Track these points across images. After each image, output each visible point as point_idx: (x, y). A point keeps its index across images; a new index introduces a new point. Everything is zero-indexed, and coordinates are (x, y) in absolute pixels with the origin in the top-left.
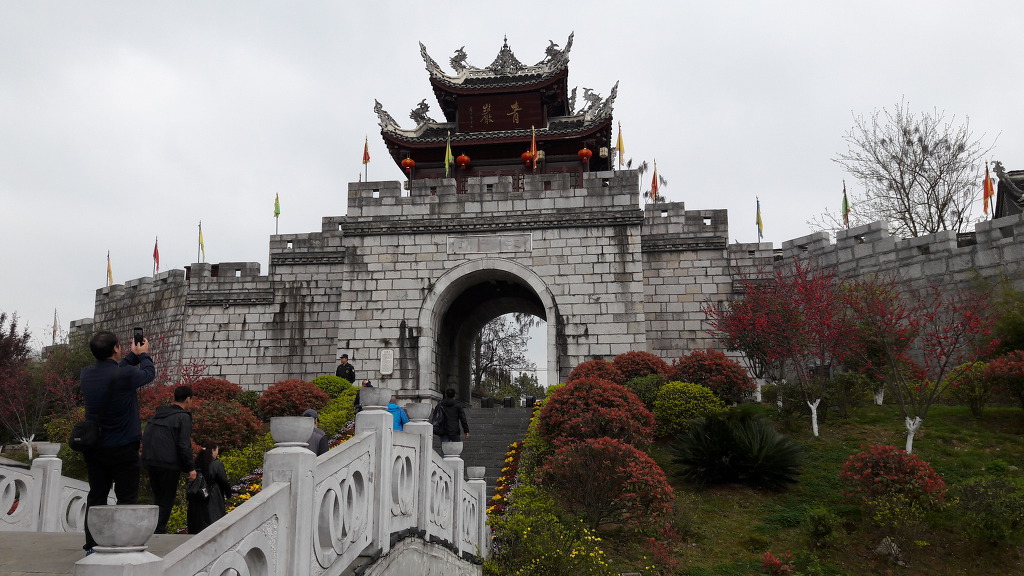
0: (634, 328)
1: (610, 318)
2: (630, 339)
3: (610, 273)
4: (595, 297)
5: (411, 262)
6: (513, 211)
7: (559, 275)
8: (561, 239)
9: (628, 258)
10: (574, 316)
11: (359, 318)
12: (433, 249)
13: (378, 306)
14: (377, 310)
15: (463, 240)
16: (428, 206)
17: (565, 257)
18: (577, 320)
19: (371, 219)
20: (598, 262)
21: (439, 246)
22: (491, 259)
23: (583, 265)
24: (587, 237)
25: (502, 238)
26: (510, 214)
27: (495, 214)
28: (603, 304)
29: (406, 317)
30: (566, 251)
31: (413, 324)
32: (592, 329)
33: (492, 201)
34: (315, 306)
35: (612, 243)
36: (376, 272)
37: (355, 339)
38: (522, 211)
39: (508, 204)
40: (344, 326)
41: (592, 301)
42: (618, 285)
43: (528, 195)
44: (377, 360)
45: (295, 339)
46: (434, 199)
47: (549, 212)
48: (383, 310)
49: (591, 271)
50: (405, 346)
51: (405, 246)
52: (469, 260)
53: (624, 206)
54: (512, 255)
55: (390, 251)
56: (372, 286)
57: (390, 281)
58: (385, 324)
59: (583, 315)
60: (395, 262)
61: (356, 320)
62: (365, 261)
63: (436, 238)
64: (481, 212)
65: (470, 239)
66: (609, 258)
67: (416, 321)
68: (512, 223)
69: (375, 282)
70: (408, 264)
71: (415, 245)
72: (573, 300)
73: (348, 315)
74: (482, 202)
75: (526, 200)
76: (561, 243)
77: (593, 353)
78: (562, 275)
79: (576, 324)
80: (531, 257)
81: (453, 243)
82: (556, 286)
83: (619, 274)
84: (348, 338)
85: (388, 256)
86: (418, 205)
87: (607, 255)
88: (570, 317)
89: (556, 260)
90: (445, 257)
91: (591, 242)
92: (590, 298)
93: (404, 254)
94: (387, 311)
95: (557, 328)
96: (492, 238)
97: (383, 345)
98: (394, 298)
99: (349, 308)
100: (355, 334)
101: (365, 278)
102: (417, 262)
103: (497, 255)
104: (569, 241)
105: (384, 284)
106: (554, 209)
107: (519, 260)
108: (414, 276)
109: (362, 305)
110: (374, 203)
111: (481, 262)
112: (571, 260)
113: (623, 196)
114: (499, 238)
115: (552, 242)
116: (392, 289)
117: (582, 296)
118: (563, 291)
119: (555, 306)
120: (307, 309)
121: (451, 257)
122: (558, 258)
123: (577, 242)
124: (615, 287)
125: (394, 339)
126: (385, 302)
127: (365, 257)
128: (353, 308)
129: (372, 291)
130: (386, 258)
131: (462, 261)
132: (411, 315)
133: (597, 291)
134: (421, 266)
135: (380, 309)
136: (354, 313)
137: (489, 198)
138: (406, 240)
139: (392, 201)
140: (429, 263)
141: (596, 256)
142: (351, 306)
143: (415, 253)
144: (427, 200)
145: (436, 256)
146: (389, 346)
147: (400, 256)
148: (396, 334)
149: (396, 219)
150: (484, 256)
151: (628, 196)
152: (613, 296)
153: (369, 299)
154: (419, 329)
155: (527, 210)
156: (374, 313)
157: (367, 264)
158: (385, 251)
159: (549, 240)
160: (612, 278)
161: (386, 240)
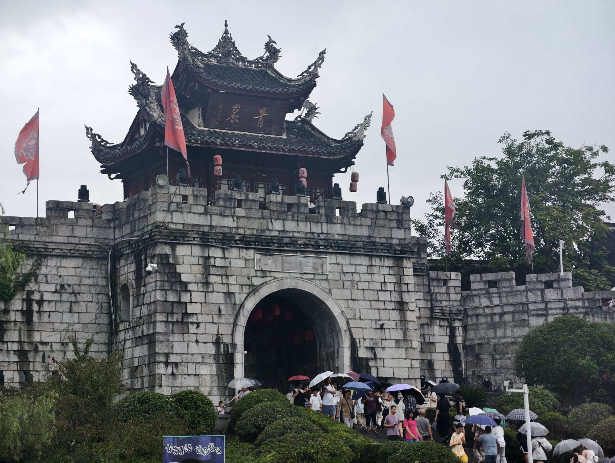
0: (410, 354)
1: (393, 344)
2: (407, 363)
3: (391, 301)
4: (381, 323)
5: (222, 276)
6: (310, 233)
7: (351, 299)
8: (351, 265)
9: (404, 288)
10: (364, 339)
11: (175, 331)
12: (241, 263)
13: (194, 319)
14: (192, 323)
15: (268, 257)
16: (235, 219)
17: (355, 283)
18: (367, 344)
19: (180, 227)
20: (382, 290)
21: (246, 260)
22: (294, 278)
23: (369, 292)
24: (371, 266)
25: (302, 259)
26: (309, 236)
27: (296, 235)
28: (386, 330)
29: (220, 332)
30: (356, 277)
31: (226, 339)
32: (380, 353)
33: (293, 220)
34: (45, 305)
35: (392, 273)
36: (189, 283)
37: (173, 353)
38: (318, 234)
39: (306, 225)
40: (161, 338)
41: (378, 326)
42: (398, 313)
43: (323, 218)
44: (195, 375)
45: (24, 342)
46: (241, 212)
47: (340, 238)
48: (198, 324)
49: (376, 298)
50: (221, 361)
51: (215, 258)
52: (275, 278)
53: (400, 240)
54: (312, 277)
55: (201, 262)
56: (185, 298)
57: (203, 294)
58: (201, 338)
59: (372, 339)
60: (207, 274)
61: (173, 332)
62: (178, 271)
63: (244, 253)
64: (284, 231)
65: (274, 257)
66: (390, 287)
67: (230, 337)
68: (312, 245)
69: (189, 294)
70: (220, 277)
71: (224, 258)
72: (363, 324)
73: (165, 327)
74: (284, 220)
75: (322, 223)
76: (352, 269)
77: (380, 375)
78: (354, 300)
79: (367, 348)
80: (327, 280)
81: (260, 260)
82: (349, 310)
83: (398, 302)
84: (166, 351)
85: (200, 267)
86: (226, 216)
87: (388, 284)
88: (362, 340)
89: (347, 284)
90: (253, 273)
91: (375, 270)
92: (376, 324)
93: (215, 266)
94: (202, 325)
95: (352, 351)
96: (294, 258)
97: (200, 361)
98: (208, 312)
99: (165, 320)
100: (172, 347)
101: (179, 289)
102: (227, 276)
103: (299, 276)
104: (358, 267)
105: (197, 297)
106: (345, 235)
107: (318, 282)
108: (226, 291)
109: (176, 317)
110: (184, 210)
111: (285, 281)
112: (360, 286)
113: (399, 230)
114: (299, 258)
115: (344, 266)
116: (205, 303)
117: (370, 322)
118: (355, 315)
119: (349, 329)
120: (35, 307)
121: (259, 274)
122: (350, 283)
123: (364, 269)
124: (395, 315)
125: (210, 355)
126: (200, 316)
127: (177, 266)
128: (170, 320)
129: (186, 303)
130: (198, 270)
131: (269, 279)
132: (225, 330)
133: (382, 317)
134: (232, 280)
135: (195, 323)
136: (171, 325)
137: (290, 217)
138: (216, 253)
139: (201, 210)
140: (239, 278)
141: (379, 284)
142: (167, 317)
143: (226, 267)
144: (234, 213)
145: (245, 272)
146: (206, 361)
147: (211, 268)
148: (212, 349)
149: (206, 229)
150: (287, 275)
151: (403, 230)
152: (394, 322)
153: (184, 311)
154: (234, 345)
155: (322, 233)
156: (190, 326)
157: (180, 274)
158: (196, 262)
159: (342, 265)
160: (392, 306)
161: (197, 251)
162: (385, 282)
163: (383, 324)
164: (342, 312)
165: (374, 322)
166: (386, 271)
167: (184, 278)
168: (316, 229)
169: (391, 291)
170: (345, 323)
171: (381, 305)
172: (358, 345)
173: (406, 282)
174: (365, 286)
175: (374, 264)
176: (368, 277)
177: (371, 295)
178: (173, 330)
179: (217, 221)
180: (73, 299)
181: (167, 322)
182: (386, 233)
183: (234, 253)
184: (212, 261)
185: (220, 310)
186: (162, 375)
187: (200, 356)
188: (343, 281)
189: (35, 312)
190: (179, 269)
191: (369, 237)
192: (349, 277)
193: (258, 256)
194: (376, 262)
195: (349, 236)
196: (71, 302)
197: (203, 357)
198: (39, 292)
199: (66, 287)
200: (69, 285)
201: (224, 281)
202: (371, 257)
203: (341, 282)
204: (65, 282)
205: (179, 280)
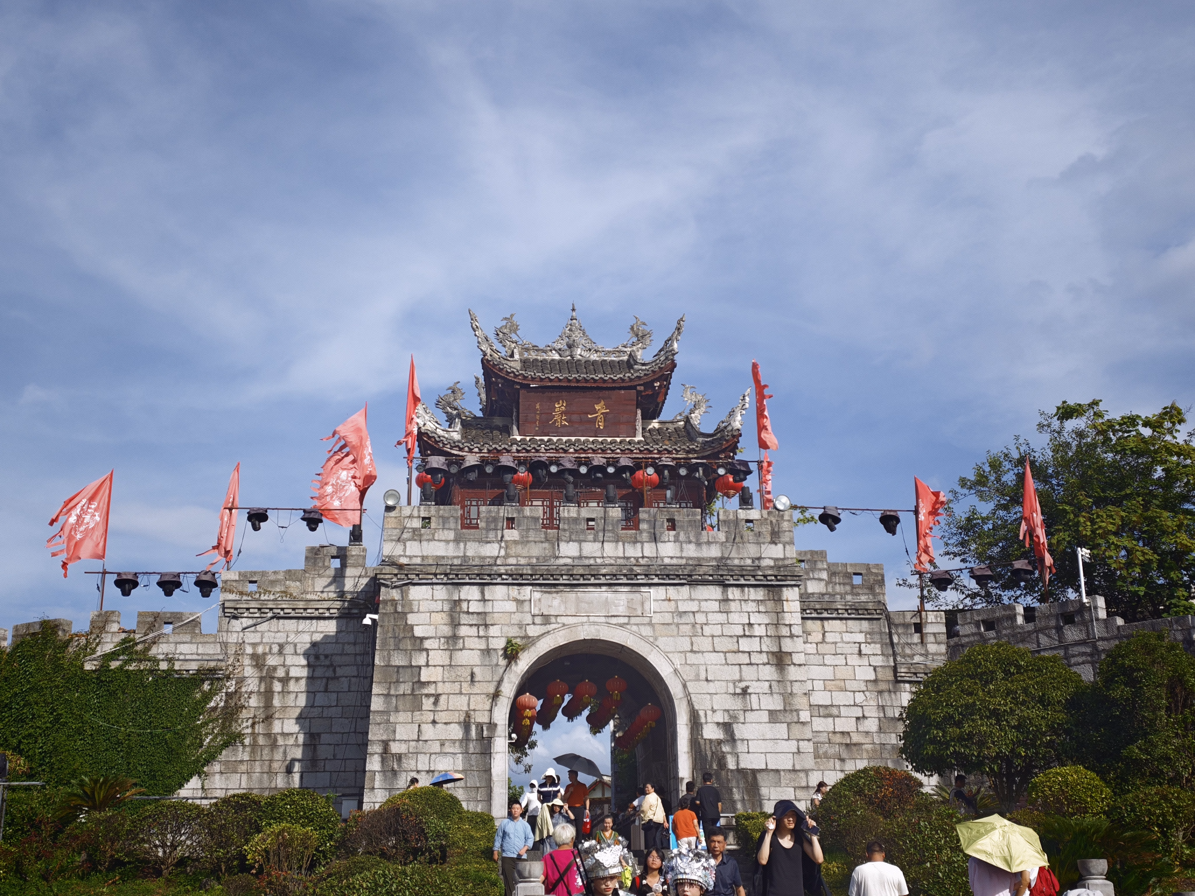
0: (797, 730)
1: (764, 716)
2: (792, 746)
3: (761, 652)
4: (743, 685)
5: (478, 626)
6: (624, 558)
7: (692, 651)
8: (692, 600)
9: (785, 631)
10: (714, 711)
11: (401, 707)
12: (511, 606)
13: (431, 690)
14: (428, 696)
15: (554, 595)
16: (503, 544)
17: (698, 626)
18: (720, 718)
19: (418, 561)
20: (744, 636)
21: (520, 602)
22: (595, 624)
23: (723, 639)
24: (727, 600)
25: (610, 595)
26: (620, 562)
27: (599, 561)
28: (753, 696)
29: (472, 707)
30: (700, 618)
31: (482, 718)
32: (740, 731)
33: (595, 541)
34: (292, 683)
35: (762, 609)
36: (427, 638)
37: (394, 740)
38: (637, 559)
39: (616, 547)
40: (378, 719)
41: (738, 691)
42: (773, 669)
43: (645, 536)
44: (428, 772)
45: (259, 734)
46: (512, 535)
47: (675, 561)
48: (437, 697)
49: (735, 648)
50: (471, 750)
51: (469, 601)
52: (564, 625)
53: (776, 560)
54: (626, 620)
55: (446, 608)
56: (420, 659)
57: (448, 653)
58: (442, 717)
59: (728, 711)
60: (455, 624)
61: (397, 710)
62: (409, 622)
63: (514, 591)
64: (580, 557)
65: (564, 594)
66: (759, 631)
67: (487, 714)
68: (625, 575)
69: (425, 653)
70: (475, 629)
71: (484, 600)
72: (712, 688)
73: (384, 702)
74: (580, 542)
75: (642, 543)
76: (693, 606)
77: (742, 765)
78: (695, 652)
79: (718, 724)
80: (650, 624)
81: (540, 600)
82: (688, 667)
83: (773, 653)
84: (384, 738)
85: (444, 615)
86: (489, 542)
87: (756, 626)
88: (709, 713)
89: (686, 629)
90: (528, 619)
91: (734, 606)
92: (735, 687)
93: (468, 613)
94: (443, 699)
95: (692, 729)
96: (596, 595)
97: (438, 750)
98: (453, 679)
99: (385, 692)
100: (395, 731)
101: (409, 648)
102: (486, 626)
103: (603, 620)
104: (703, 604)
105: (438, 657)
106: (682, 558)
107: (635, 628)
108: (483, 647)
109: (405, 688)
110: (425, 537)
111: (580, 628)
112: (707, 630)
113: (773, 546)
114: (606, 594)
115: (680, 603)
116: (450, 665)
117: (724, 684)
118: (698, 675)
119: (688, 695)
120: (277, 687)
121: (538, 620)
122: (689, 626)
123: (715, 606)
124: (769, 672)
125: (454, 741)
126: (440, 685)
127: (410, 616)
128: (392, 692)
129: (420, 667)
130: (441, 619)
131: (553, 626)
132: (481, 704)
133: (745, 676)
134: (493, 631)
135: (432, 695)
136: (394, 699)
137: (591, 537)
138: (471, 593)
139: (451, 535)
140: (505, 628)
141: (741, 627)
142: (389, 689)
143: (485, 613)
144: (502, 537)
145: (516, 618)
146: (447, 751)
147: (462, 615)
148: (457, 732)
149: (457, 562)
150: (585, 619)
151: (780, 546)
152: (767, 684)
153: (416, 679)
154: (492, 726)
155: (643, 557)
156: (424, 700)
157: (412, 627)
158: (440, 608)
159: (676, 601)
160: (764, 658)
161: (441, 592)
162: (750, 625)
163: (747, 687)
164: (675, 670)
165: (731, 685)
166: (751, 607)
167: (418, 632)
168: (633, 551)
169: (761, 637)
170: (680, 687)
171: (745, 659)
172: (703, 720)
173: (787, 623)
174: (717, 631)
175: (731, 597)
176: (722, 618)
177: (728, 644)
178: (396, 707)
179: (473, 549)
180: (330, 673)
181: (388, 696)
182: (752, 550)
183: (498, 592)
184: (464, 606)
185: (472, 675)
186: (375, 772)
187: (438, 744)
188: (678, 625)
189: (276, 694)
190: (411, 619)
191: (722, 558)
192: (690, 619)
193: (537, 595)
194: (734, 593)
195: (689, 558)
196: (328, 679)
197: (442, 745)
198: (284, 666)
199: (322, 658)
200: (326, 656)
201: (482, 633)
202: (726, 586)
203: (673, 627)
204: (321, 651)
205: (410, 635)
